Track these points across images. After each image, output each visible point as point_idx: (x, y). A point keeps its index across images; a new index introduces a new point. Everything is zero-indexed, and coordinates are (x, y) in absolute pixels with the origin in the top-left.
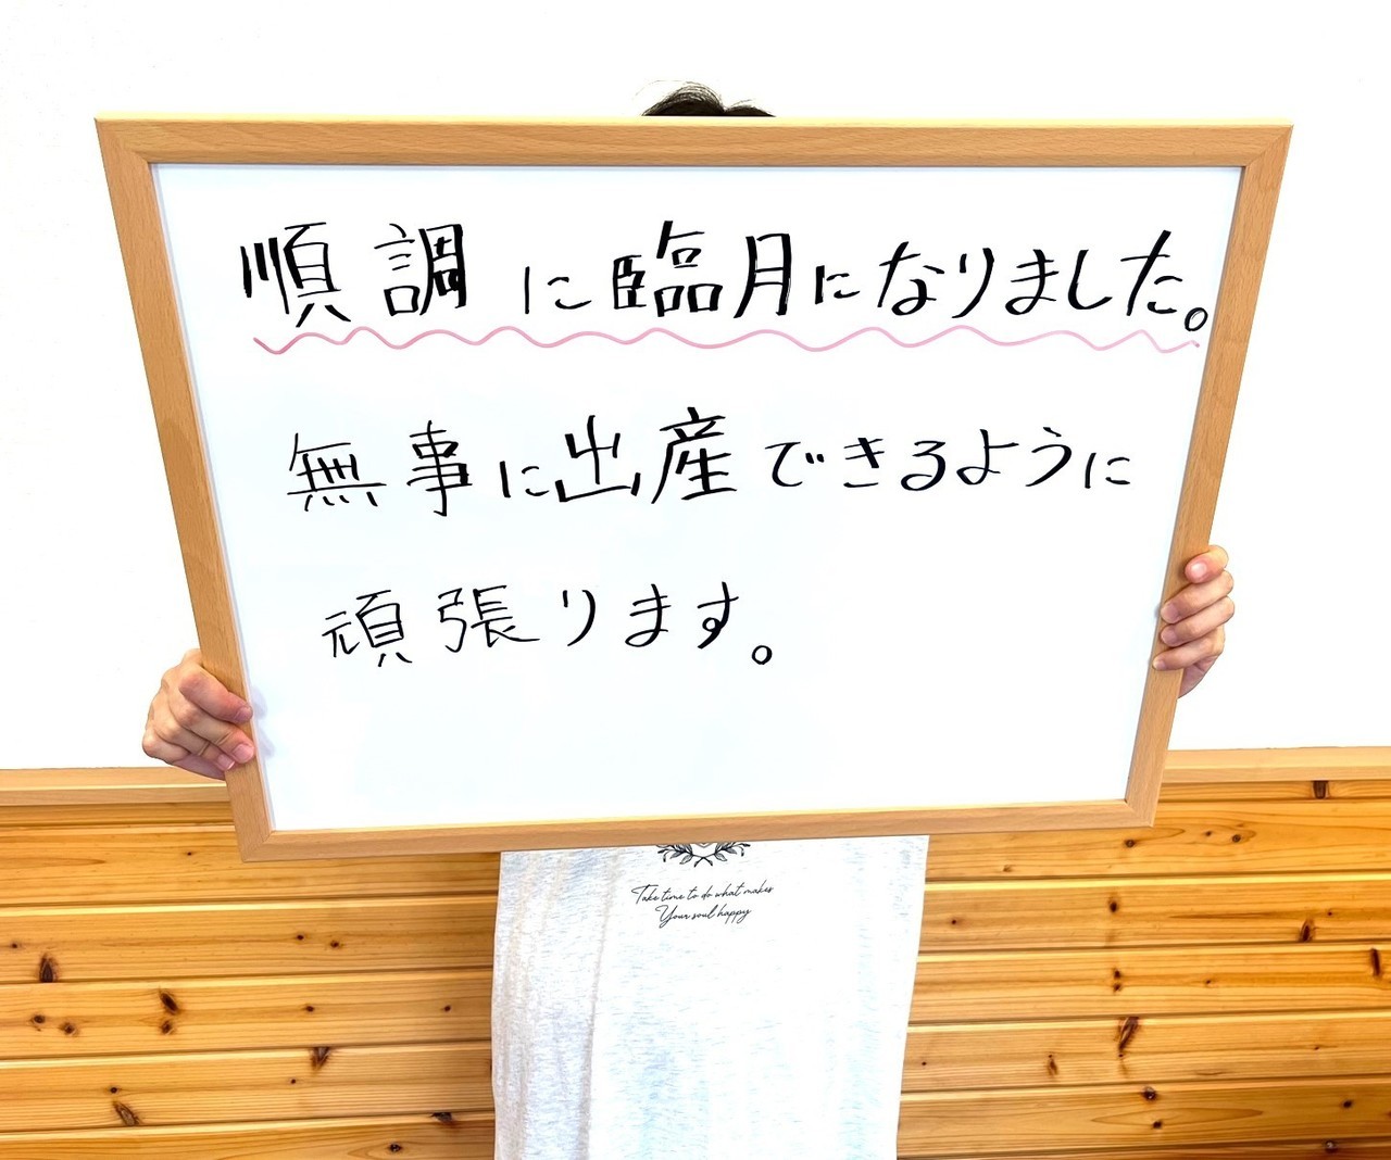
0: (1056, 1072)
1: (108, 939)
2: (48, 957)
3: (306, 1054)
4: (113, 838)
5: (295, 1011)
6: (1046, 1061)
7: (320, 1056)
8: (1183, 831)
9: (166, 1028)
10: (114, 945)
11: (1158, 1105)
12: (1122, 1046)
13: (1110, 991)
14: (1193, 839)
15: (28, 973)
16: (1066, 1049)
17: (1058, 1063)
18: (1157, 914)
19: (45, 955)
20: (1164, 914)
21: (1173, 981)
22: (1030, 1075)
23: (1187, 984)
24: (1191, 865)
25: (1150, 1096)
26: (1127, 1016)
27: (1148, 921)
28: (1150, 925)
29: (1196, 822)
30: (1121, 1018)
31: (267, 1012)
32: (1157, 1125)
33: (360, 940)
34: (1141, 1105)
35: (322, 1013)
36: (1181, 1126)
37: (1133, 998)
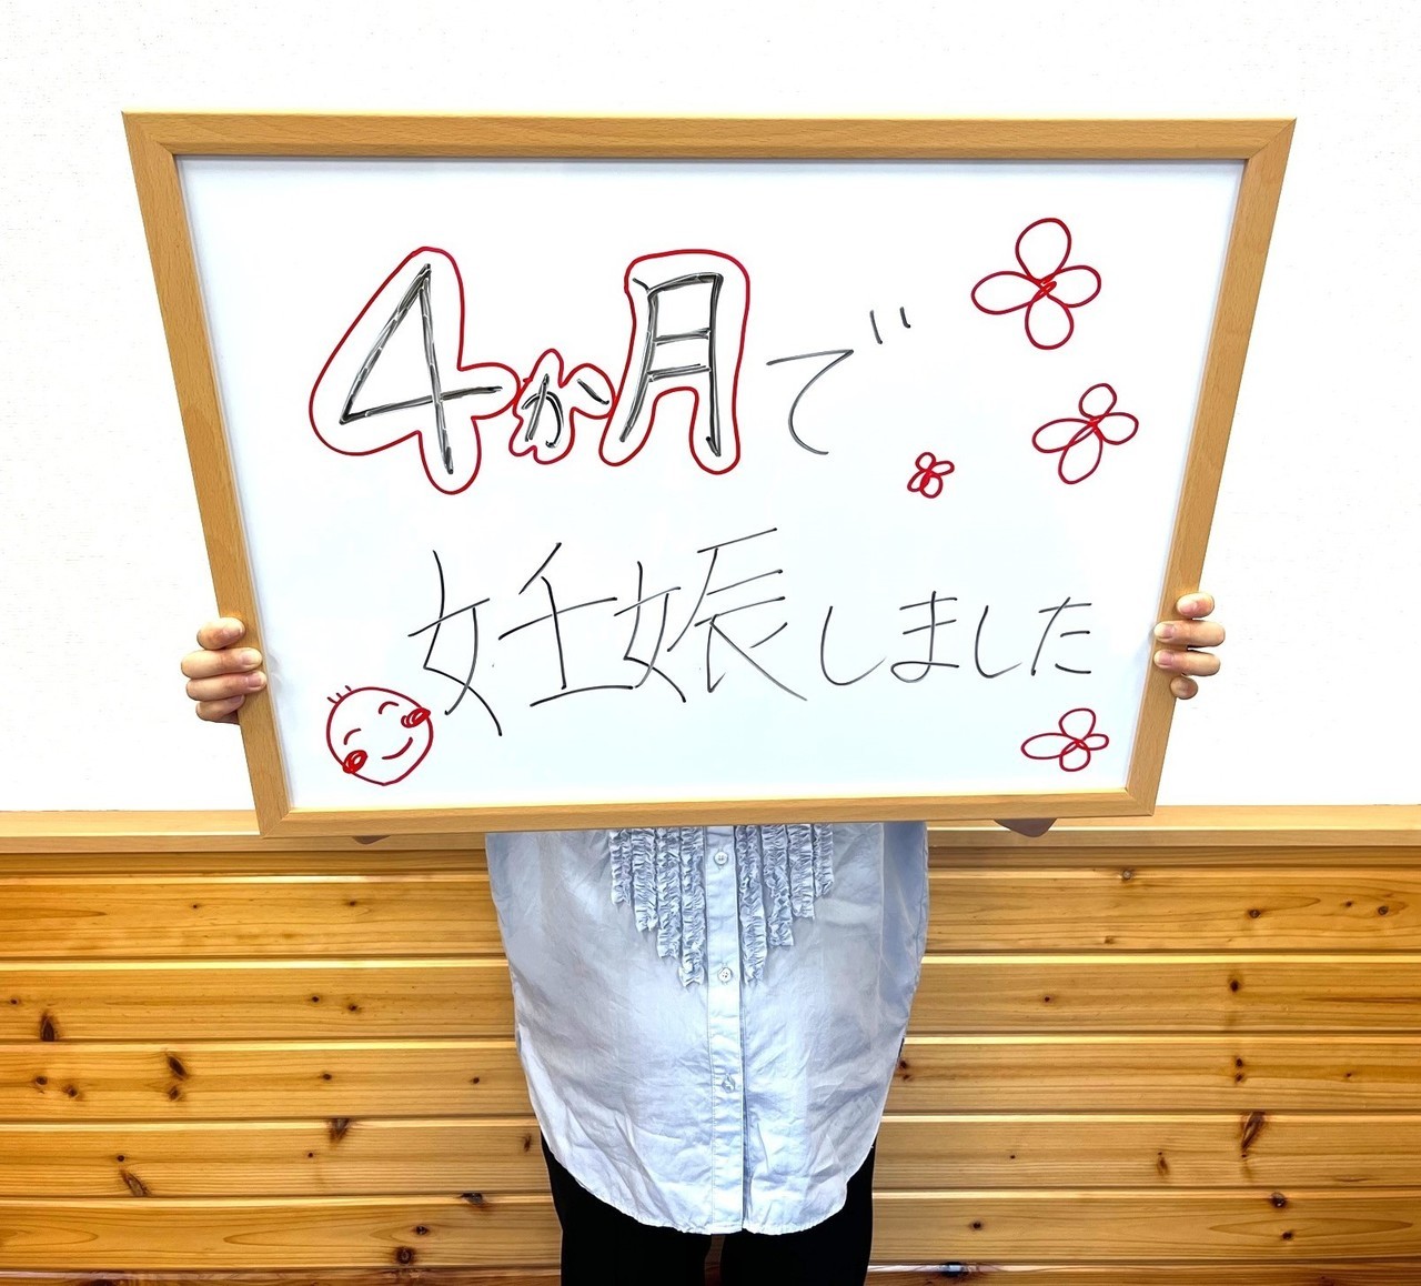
0: (1167, 1172)
1: (110, 997)
2: (49, 1014)
3: (322, 1125)
4: (113, 889)
5: (311, 1079)
6: (1156, 1159)
7: (339, 1128)
8: (1318, 901)
9: (174, 1094)
10: (117, 1004)
11: (1288, 1214)
12: (1246, 1144)
13: (1231, 1082)
14: (1329, 909)
15: (30, 1032)
16: (1178, 1145)
17: (1169, 1160)
18: (1287, 995)
19: (46, 1012)
20: (1295, 995)
21: (1306, 1073)
22: (1135, 1175)
23: (1323, 1077)
24: (1327, 939)
25: (1279, 1203)
26: (1251, 1110)
27: (1276, 1003)
28: (1279, 1007)
29: (1334, 890)
30: (1243, 1112)
31: (282, 1079)
32: (1288, 1236)
33: (379, 1003)
34: (1269, 1213)
35: (342, 1081)
36: (1317, 1239)
37: (1259, 1090)
